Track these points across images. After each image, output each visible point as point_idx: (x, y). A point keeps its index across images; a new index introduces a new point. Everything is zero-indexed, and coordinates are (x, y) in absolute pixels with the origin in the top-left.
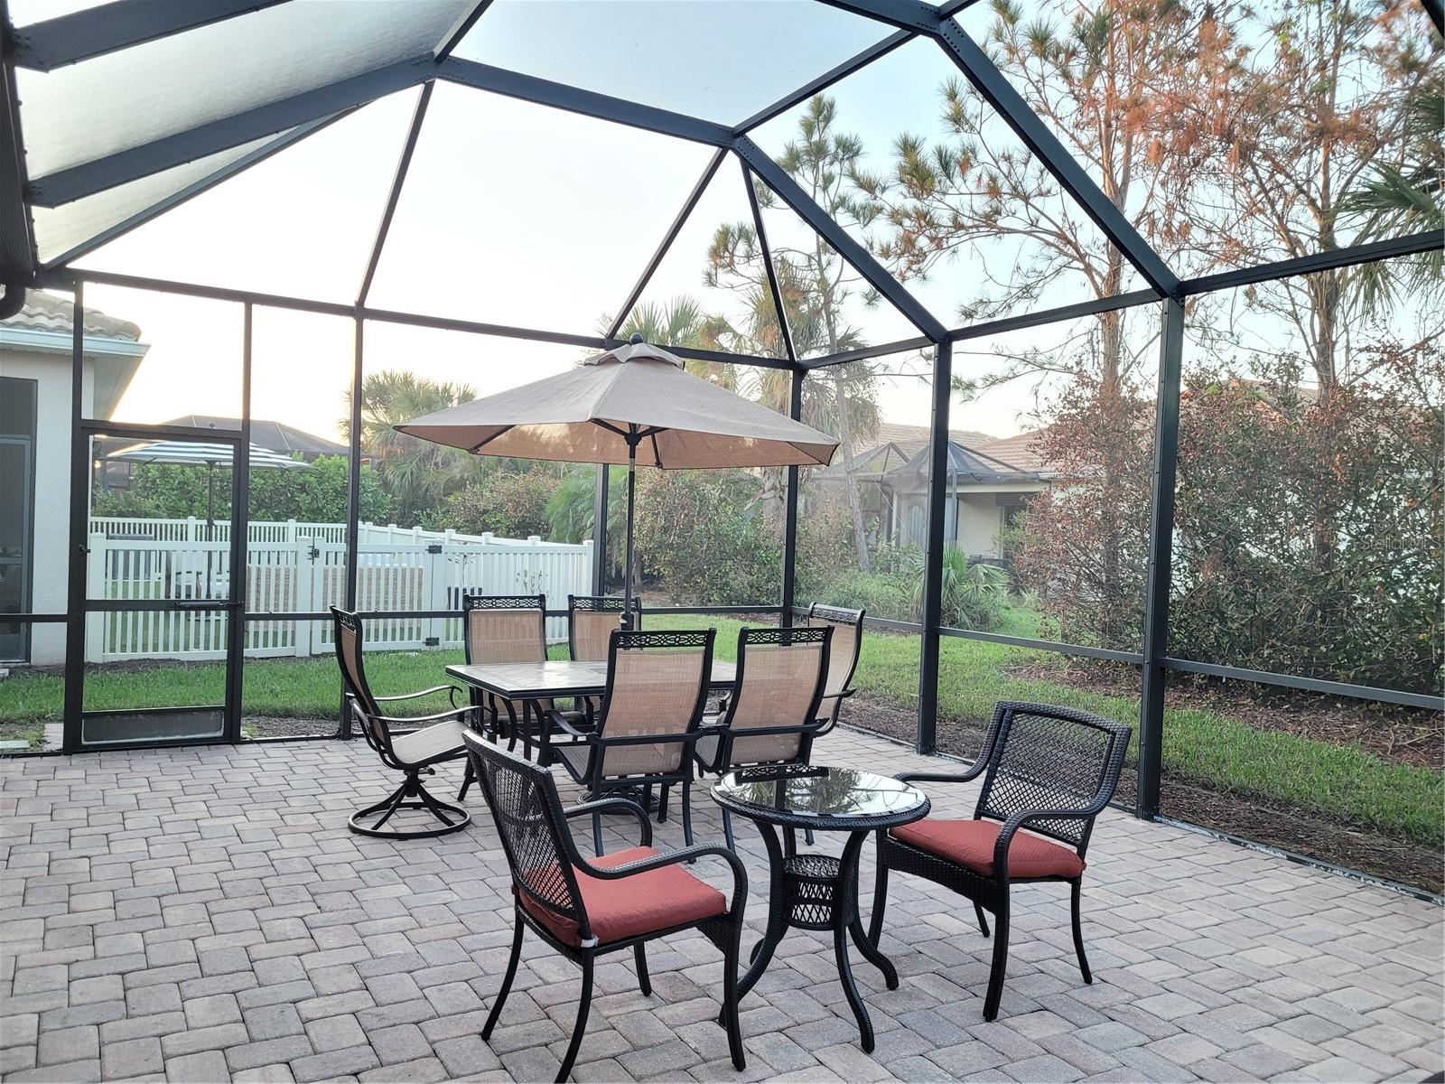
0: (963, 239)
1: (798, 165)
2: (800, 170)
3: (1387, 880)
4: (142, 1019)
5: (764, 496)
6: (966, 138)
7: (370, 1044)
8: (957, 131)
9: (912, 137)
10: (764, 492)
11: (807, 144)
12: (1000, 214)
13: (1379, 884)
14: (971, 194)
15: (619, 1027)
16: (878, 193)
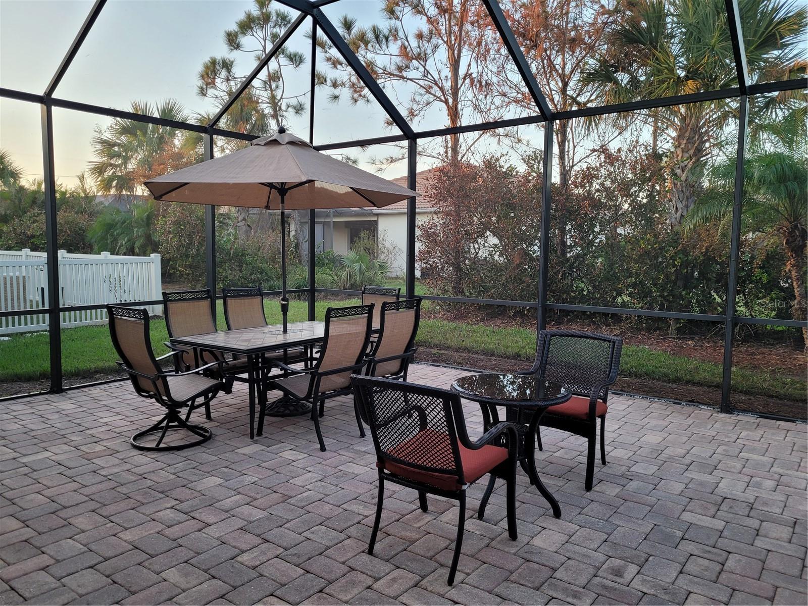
0: (387, 80)
1: (252, 25)
2: (254, 29)
3: (660, 397)
4: (145, 592)
5: (239, 224)
6: (394, 22)
7: (308, 572)
8: (391, 18)
9: (350, 17)
10: (238, 222)
11: (260, 13)
12: (409, 68)
13: (656, 400)
14: (391, 55)
15: (431, 531)
16: (327, 48)
